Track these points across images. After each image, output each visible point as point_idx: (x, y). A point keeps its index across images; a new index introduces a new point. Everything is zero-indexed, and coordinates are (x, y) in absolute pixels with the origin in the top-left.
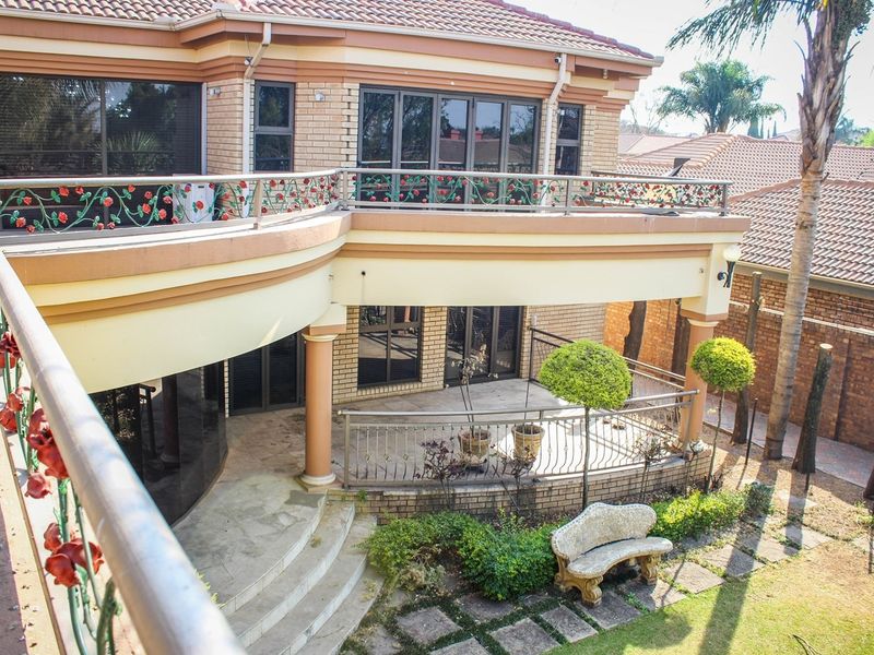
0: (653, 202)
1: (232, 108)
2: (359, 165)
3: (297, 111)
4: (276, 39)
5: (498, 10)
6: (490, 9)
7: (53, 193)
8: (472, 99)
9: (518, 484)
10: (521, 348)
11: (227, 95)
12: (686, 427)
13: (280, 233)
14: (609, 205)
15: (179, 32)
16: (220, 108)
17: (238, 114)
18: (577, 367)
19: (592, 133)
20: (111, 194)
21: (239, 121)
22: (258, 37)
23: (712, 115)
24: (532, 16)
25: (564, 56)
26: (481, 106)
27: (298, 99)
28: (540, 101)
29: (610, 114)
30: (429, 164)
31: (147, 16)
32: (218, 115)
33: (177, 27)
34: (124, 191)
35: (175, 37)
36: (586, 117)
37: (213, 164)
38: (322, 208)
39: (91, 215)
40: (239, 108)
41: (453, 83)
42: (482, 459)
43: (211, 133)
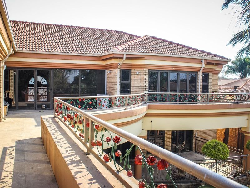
0: (232, 100)
1: (114, 76)
2: (149, 91)
3: (132, 77)
4: (127, 58)
5: (184, 48)
6: (182, 48)
7: (77, 100)
8: (178, 72)
9: (196, 183)
10: (192, 143)
11: (113, 73)
12: (245, 166)
13: (132, 110)
14: (220, 101)
15: (100, 57)
16: (111, 77)
17: (116, 78)
18: (213, 148)
19: (211, 81)
20: (91, 101)
21: (116, 80)
22: (122, 58)
23: (242, 73)
24: (193, 49)
25: (203, 60)
26: (181, 74)
27: (132, 74)
28: (197, 72)
29: (216, 75)
30: (167, 91)
31: (92, 53)
32: (110, 78)
33: (100, 56)
34: (94, 100)
35: (99, 58)
36: (210, 76)
37: (108, 91)
38: (141, 103)
39: (86, 106)
40: (116, 76)
41: (173, 68)
42: (185, 175)
43: (108, 83)
